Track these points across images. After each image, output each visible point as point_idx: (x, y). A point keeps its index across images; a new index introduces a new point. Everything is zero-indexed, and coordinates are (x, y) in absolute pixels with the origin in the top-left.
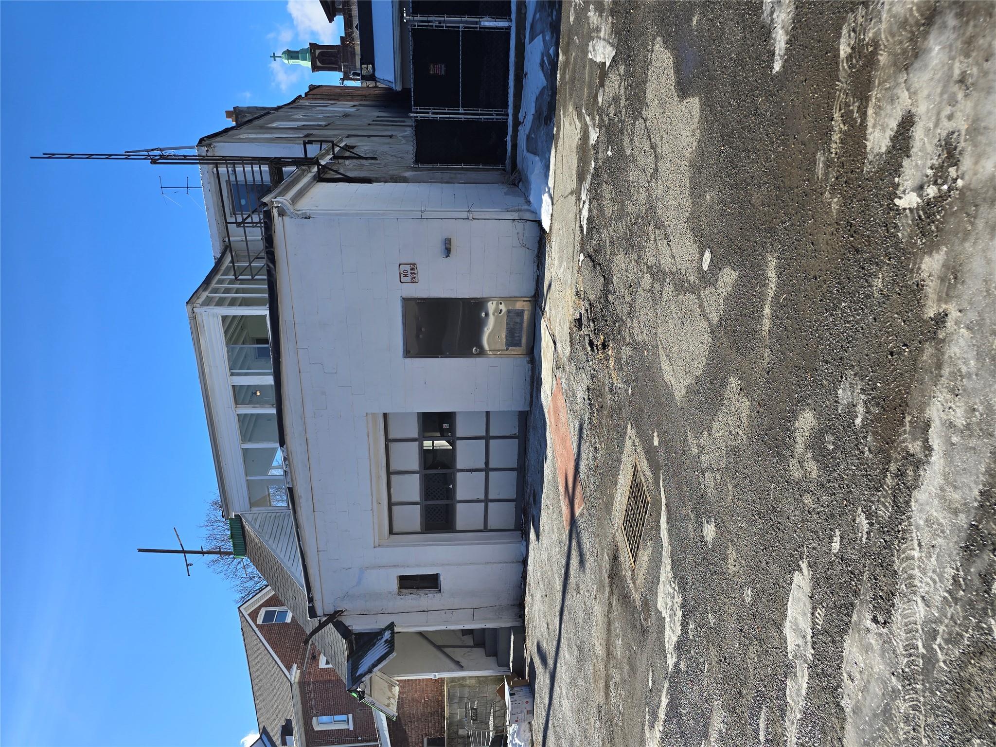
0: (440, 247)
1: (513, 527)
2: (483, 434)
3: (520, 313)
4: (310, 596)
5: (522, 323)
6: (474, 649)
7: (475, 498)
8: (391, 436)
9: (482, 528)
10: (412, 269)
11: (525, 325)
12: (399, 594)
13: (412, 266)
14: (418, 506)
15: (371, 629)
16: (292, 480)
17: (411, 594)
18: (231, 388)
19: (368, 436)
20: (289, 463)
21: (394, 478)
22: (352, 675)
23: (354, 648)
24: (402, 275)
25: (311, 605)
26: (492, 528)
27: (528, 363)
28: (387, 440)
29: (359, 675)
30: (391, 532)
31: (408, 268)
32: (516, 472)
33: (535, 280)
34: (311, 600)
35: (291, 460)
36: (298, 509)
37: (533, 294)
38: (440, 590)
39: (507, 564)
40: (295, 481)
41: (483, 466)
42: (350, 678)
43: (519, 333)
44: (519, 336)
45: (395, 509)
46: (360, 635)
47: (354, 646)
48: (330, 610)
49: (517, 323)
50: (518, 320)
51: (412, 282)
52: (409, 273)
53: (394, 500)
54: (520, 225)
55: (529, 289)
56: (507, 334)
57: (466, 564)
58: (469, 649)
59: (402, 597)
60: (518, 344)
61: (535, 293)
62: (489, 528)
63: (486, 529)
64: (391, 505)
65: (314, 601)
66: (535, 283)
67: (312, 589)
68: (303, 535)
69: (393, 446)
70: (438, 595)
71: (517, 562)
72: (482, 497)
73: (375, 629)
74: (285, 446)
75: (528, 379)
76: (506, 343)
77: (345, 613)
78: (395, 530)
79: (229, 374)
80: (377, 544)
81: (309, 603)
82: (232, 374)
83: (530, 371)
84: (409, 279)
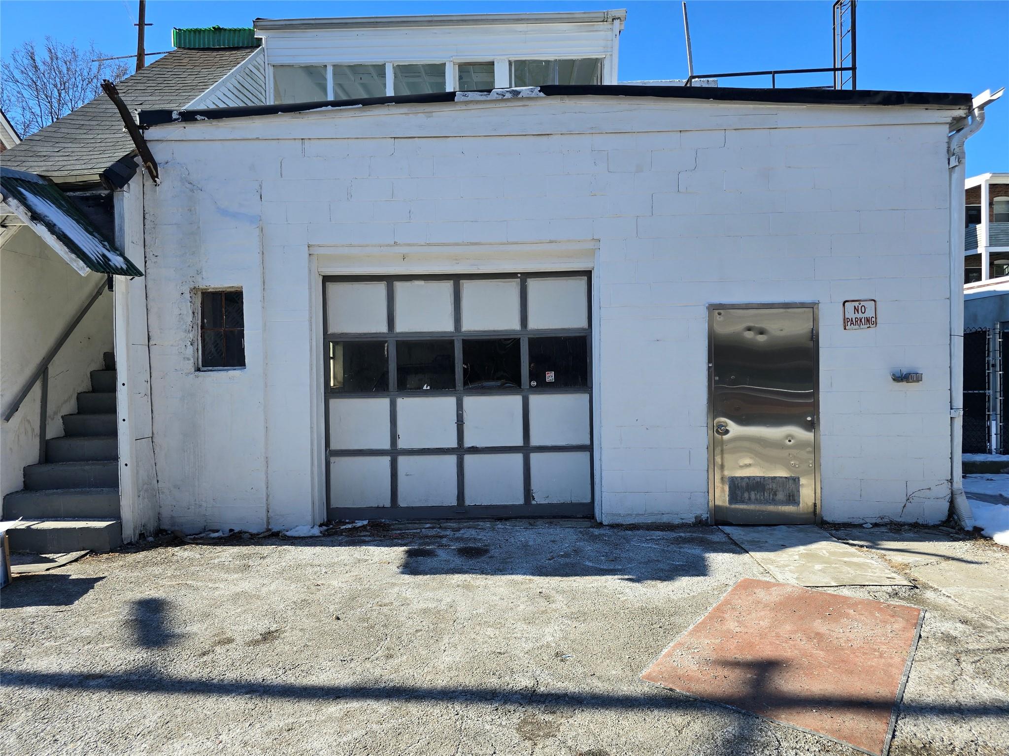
0: (905, 366)
1: (334, 504)
2: (534, 441)
3: (793, 498)
4: (198, 117)
5: (774, 502)
6: (37, 441)
7: (400, 431)
8: (532, 283)
9: (334, 446)
10: (868, 320)
11: (771, 508)
12: (194, 290)
13: (874, 319)
14: (383, 328)
15: (122, 229)
16: (467, 103)
17: (193, 313)
18: (488, 59)
19: (551, 242)
20: (508, 100)
21: (447, 287)
22: (16, 179)
23: (71, 194)
24: (856, 304)
25: (175, 116)
26: (332, 465)
27: (696, 518)
28: (525, 276)
29: (21, 194)
30: (327, 279)
31: (870, 313)
32: (455, 503)
33: (850, 521)
34: (189, 117)
35: (509, 104)
36: (404, 109)
37: (825, 518)
38: (198, 370)
39: (265, 500)
40: (464, 107)
41: (468, 443)
42: (11, 176)
43: (756, 499)
44: (750, 499)
45: (381, 288)
46: (107, 207)
47: (78, 194)
48: (159, 153)
49: (775, 494)
50: (780, 496)
51: (846, 322)
52: (860, 315)
53: (399, 286)
54: (945, 491)
55: (835, 513)
56: (754, 478)
57: (266, 421)
58: (37, 430)
59: (187, 296)
60: (733, 498)
61: (827, 523)
62: (332, 459)
63: (331, 453)
64: (390, 280)
65: (183, 124)
66: (846, 520)
67: (215, 122)
68: (345, 114)
69: (513, 286)
70: (190, 366)
71: (268, 518)
72: (402, 444)
73: (123, 236)
74: (542, 94)
75: (665, 519)
76: (737, 478)
77: (149, 182)
78: (332, 287)
79: (513, 59)
80: (317, 251)
81: (180, 114)
82: (510, 63)
83: (681, 521)
84: (850, 314)
